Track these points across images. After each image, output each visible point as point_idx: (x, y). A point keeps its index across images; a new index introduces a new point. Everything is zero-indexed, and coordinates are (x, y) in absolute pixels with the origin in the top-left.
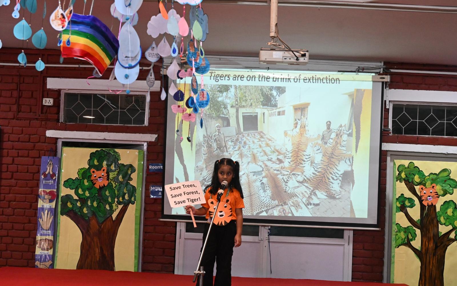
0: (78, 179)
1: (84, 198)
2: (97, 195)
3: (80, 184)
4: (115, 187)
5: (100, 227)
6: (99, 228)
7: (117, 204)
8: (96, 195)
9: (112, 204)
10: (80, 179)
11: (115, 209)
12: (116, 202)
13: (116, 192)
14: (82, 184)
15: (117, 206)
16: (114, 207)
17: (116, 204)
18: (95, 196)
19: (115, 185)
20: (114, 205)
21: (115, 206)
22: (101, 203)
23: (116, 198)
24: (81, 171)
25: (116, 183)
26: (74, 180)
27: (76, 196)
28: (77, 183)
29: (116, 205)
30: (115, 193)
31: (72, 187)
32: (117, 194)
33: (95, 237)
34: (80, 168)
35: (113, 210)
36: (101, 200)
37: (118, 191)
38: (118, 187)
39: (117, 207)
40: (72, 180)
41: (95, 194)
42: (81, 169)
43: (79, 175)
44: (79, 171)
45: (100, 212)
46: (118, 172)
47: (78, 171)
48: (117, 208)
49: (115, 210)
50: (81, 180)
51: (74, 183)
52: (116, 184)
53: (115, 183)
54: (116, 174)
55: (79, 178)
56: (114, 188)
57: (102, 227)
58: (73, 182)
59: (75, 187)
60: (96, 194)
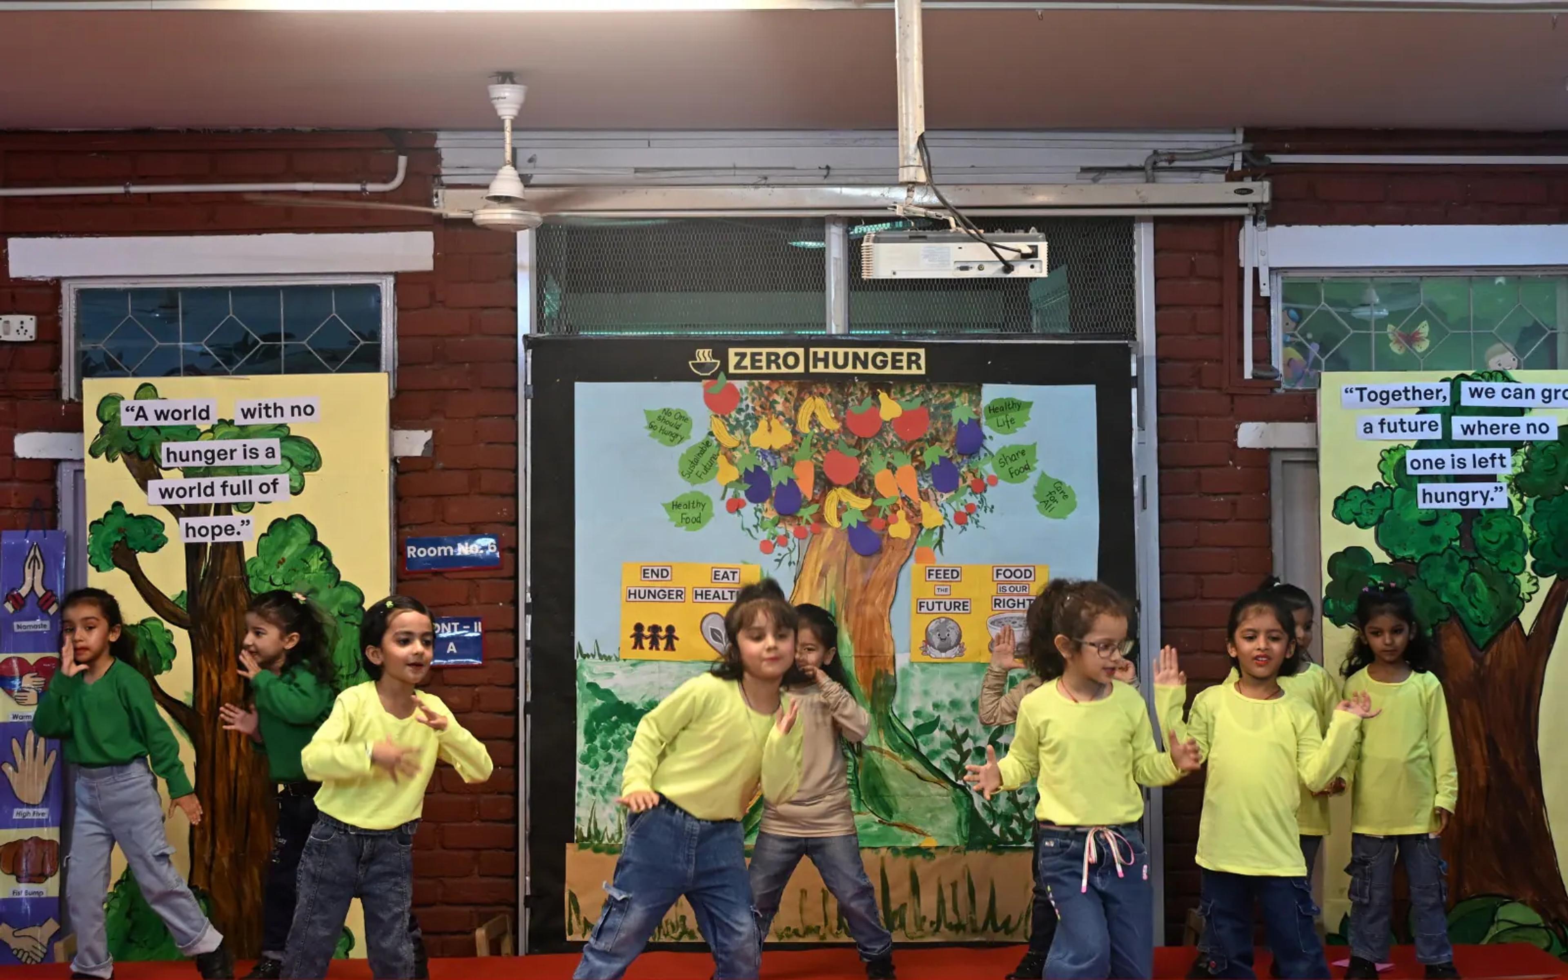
0: (1384, 489)
1: (1413, 558)
2: (1458, 543)
3: (1391, 508)
4: (1521, 512)
5: (1480, 661)
6: (1477, 666)
7: (1533, 574)
8: (1454, 543)
9: (1514, 575)
10: (1389, 487)
11: (1530, 594)
12: (1529, 568)
13: (1527, 529)
14: (1399, 508)
15: (1534, 581)
16: (1526, 587)
17: (1529, 574)
18: (1450, 547)
19: (1521, 505)
20: (1523, 578)
21: (1529, 581)
22: (1475, 574)
23: (1529, 553)
24: (1392, 458)
25: (1522, 496)
26: (1367, 493)
27: (1384, 553)
28: (1381, 502)
29: (1532, 577)
30: (1525, 535)
31: (1365, 517)
32: (1531, 538)
33: (1465, 701)
34: (1388, 448)
35: (1521, 596)
36: (1474, 561)
37: (1532, 528)
38: (1530, 511)
39: (1536, 584)
40: (1360, 492)
41: (1451, 540)
42: (1391, 449)
43: (1383, 473)
44: (1383, 459)
45: (1476, 608)
46: (1526, 454)
47: (1380, 458)
48: (1534, 589)
49: (1527, 597)
50: (1393, 490)
51: (1370, 502)
52: (1525, 499)
53: (1518, 495)
54: (1520, 463)
55: (1385, 485)
56: (1519, 516)
57: (1488, 661)
58: (1364, 501)
59: (1374, 519)
60: (1455, 540)
